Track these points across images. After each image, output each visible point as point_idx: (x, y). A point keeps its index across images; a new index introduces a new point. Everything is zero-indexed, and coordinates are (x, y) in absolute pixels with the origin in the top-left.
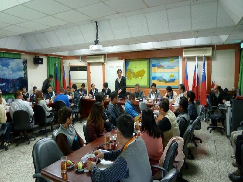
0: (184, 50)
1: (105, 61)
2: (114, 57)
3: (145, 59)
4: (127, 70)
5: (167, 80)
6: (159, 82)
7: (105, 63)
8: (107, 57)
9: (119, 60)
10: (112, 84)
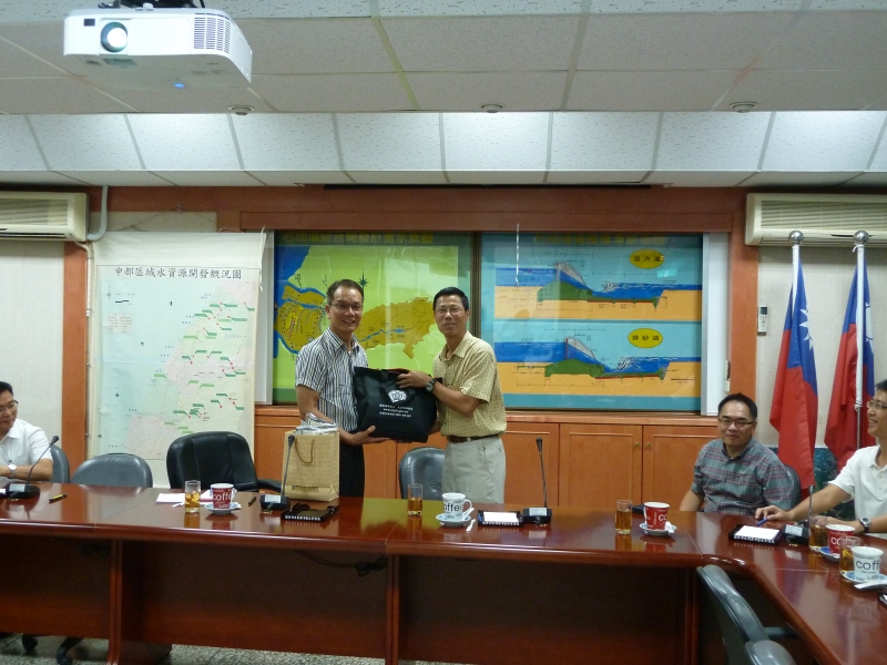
0: (758, 198)
1: (89, 230)
2: (173, 210)
4: (287, 293)
6: (547, 374)
7: (89, 242)
8: (109, 209)
9: (223, 231)
10: (154, 381)
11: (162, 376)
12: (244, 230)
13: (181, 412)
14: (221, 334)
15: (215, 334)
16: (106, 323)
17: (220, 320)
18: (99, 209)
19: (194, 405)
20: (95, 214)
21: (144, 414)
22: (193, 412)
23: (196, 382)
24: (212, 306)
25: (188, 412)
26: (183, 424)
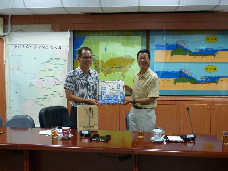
1: (4, 32)
2: (35, 23)
3: (135, 32)
5: (199, 79)
6: (175, 83)
7: (4, 36)
8: (11, 24)
9: (54, 31)
10: (30, 87)
11: (33, 85)
12: (62, 31)
13: (40, 98)
14: (54, 69)
15: (52, 70)
16: (11, 66)
17: (54, 64)
18: (8, 24)
19: (45, 96)
20: (6, 26)
21: (26, 99)
22: (45, 98)
23: (46, 87)
24: (50, 59)
25: (43, 98)
26: (41, 103)
